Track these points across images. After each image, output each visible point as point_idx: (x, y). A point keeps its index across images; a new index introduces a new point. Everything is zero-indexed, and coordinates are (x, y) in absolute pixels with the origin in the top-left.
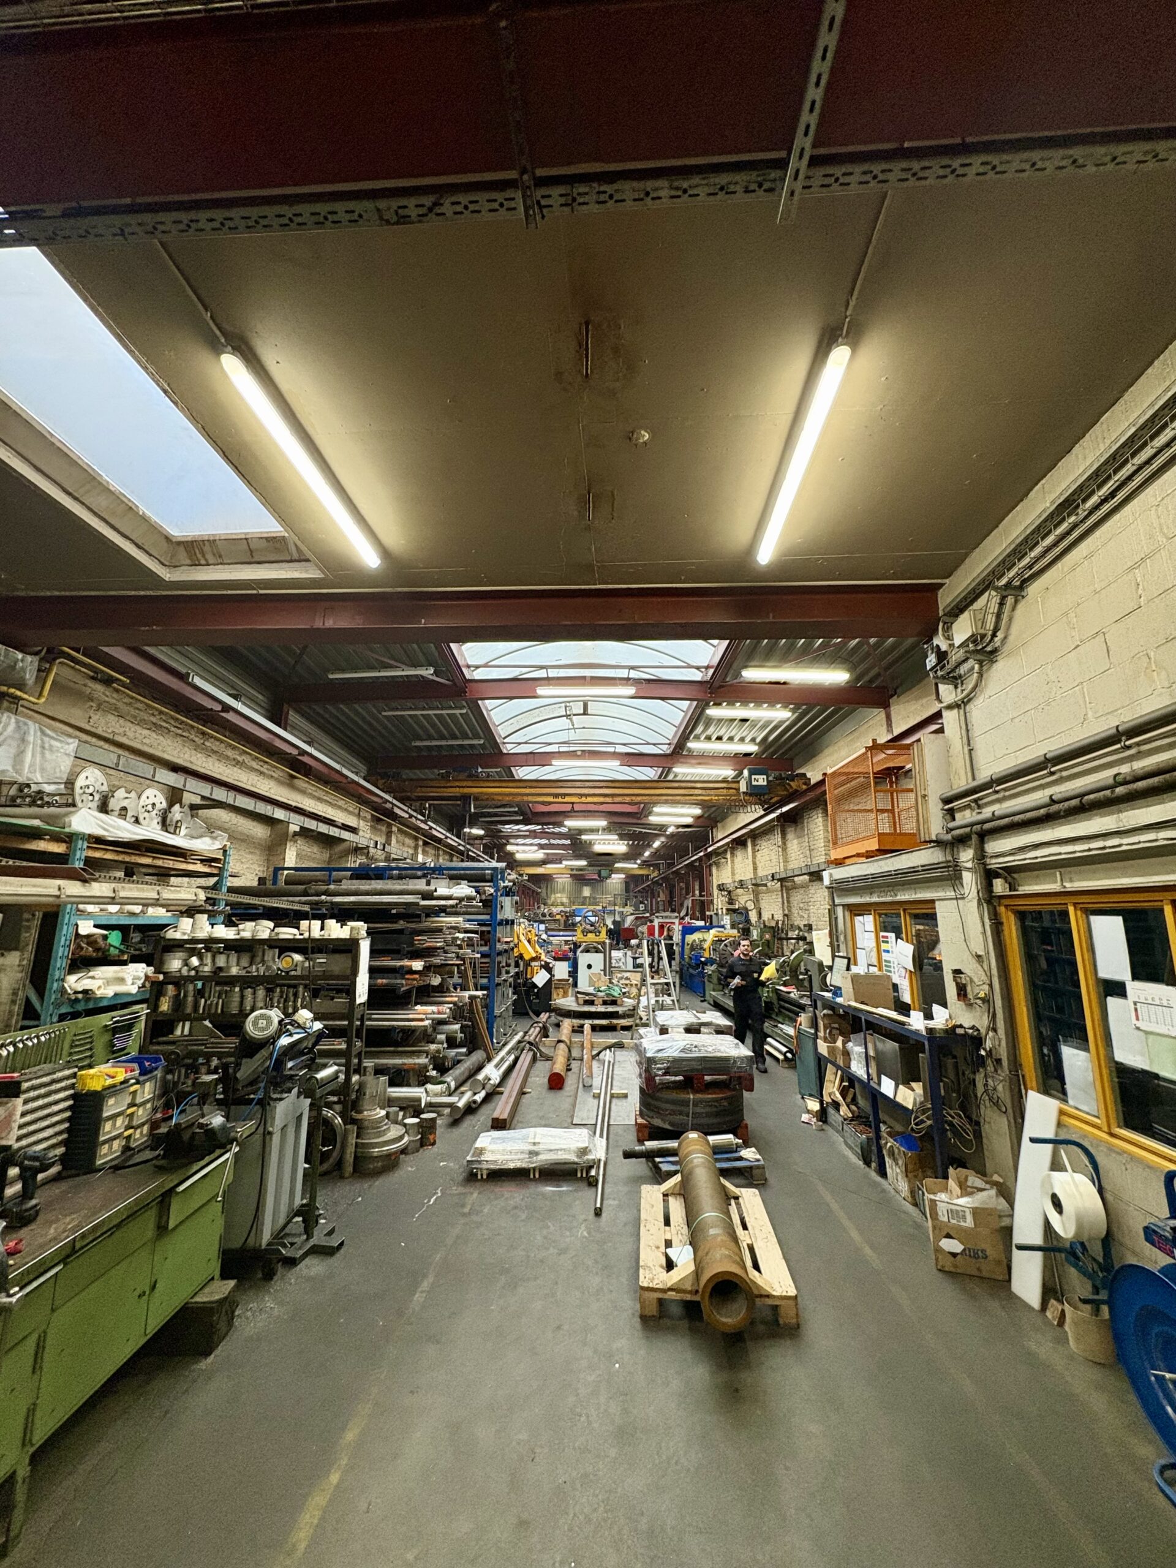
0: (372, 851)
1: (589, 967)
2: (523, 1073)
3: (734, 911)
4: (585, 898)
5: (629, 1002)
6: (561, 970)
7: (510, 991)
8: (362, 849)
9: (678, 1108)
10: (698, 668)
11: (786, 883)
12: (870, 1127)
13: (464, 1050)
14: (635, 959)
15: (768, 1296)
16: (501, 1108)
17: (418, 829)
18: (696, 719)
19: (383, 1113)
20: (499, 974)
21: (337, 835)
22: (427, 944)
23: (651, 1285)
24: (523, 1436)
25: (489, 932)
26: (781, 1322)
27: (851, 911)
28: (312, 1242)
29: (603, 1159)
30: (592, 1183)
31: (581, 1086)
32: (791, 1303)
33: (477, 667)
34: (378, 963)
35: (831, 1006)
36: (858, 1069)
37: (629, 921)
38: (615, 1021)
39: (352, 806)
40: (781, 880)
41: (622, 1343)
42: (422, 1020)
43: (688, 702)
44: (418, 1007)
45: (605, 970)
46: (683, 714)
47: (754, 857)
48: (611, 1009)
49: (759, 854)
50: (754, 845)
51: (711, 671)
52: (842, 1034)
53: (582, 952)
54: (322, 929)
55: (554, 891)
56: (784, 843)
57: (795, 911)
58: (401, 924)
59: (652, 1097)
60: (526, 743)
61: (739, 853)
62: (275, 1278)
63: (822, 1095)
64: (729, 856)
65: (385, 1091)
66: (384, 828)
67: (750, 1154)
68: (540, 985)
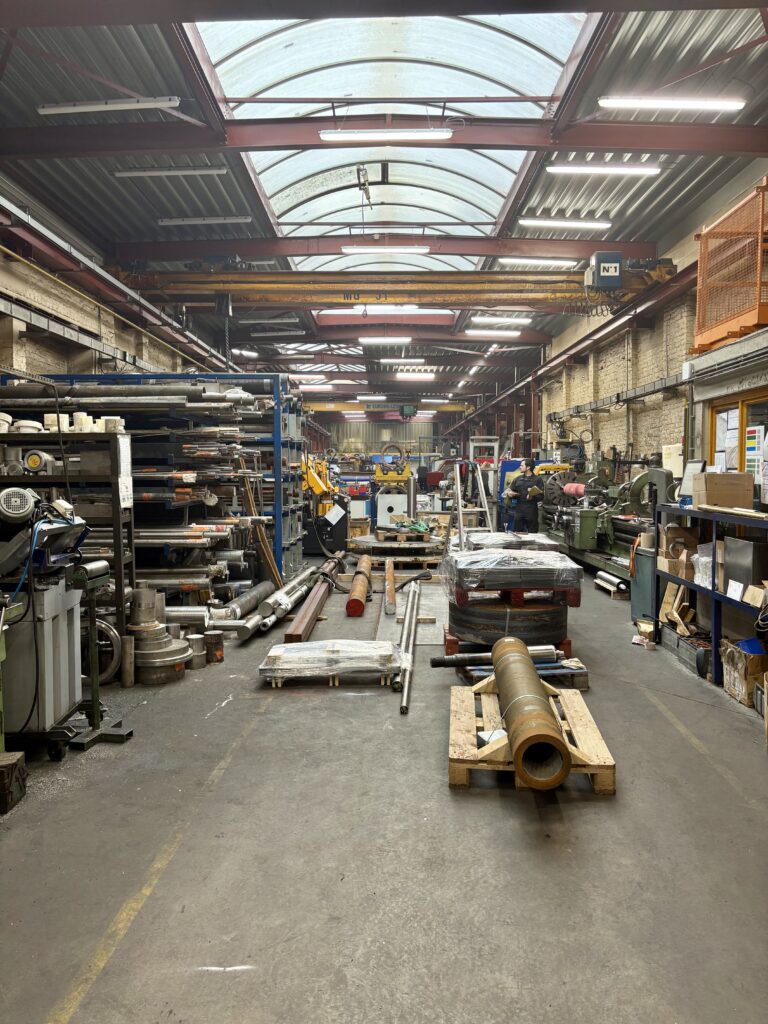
0: (120, 364)
1: (391, 509)
2: (317, 600)
3: (567, 445)
4: (384, 443)
5: (436, 539)
6: (358, 509)
7: (300, 525)
8: (107, 360)
9: (493, 622)
10: (536, 100)
11: (633, 405)
12: (710, 642)
13: (249, 582)
14: (444, 501)
15: (585, 766)
16: (297, 626)
17: (174, 342)
18: (532, 182)
19: (163, 626)
20: (286, 502)
21: (75, 339)
22: (199, 453)
23: (461, 757)
24: (332, 864)
25: (271, 454)
26: (597, 788)
27: (713, 408)
28: (98, 732)
29: (409, 668)
30: (397, 689)
31: (383, 613)
32: (608, 772)
33: (240, 102)
34: (142, 475)
35: (678, 517)
36: (702, 580)
37: (437, 466)
38: (421, 559)
39: (90, 305)
40: (628, 401)
41: (432, 804)
42: (199, 537)
43: (524, 153)
44: (194, 525)
45: (408, 512)
46: (514, 177)
47: (596, 377)
48: (416, 545)
49: (602, 374)
50: (597, 362)
51: (556, 105)
52: (686, 546)
53: (382, 493)
54: (71, 424)
55: (348, 436)
56: (636, 356)
57: (642, 439)
58: (165, 431)
59: (464, 612)
60: (311, 223)
61: (578, 375)
62: (64, 759)
63: (657, 616)
64: (564, 379)
65: (163, 609)
66: (132, 339)
67: (572, 663)
68: (334, 523)
